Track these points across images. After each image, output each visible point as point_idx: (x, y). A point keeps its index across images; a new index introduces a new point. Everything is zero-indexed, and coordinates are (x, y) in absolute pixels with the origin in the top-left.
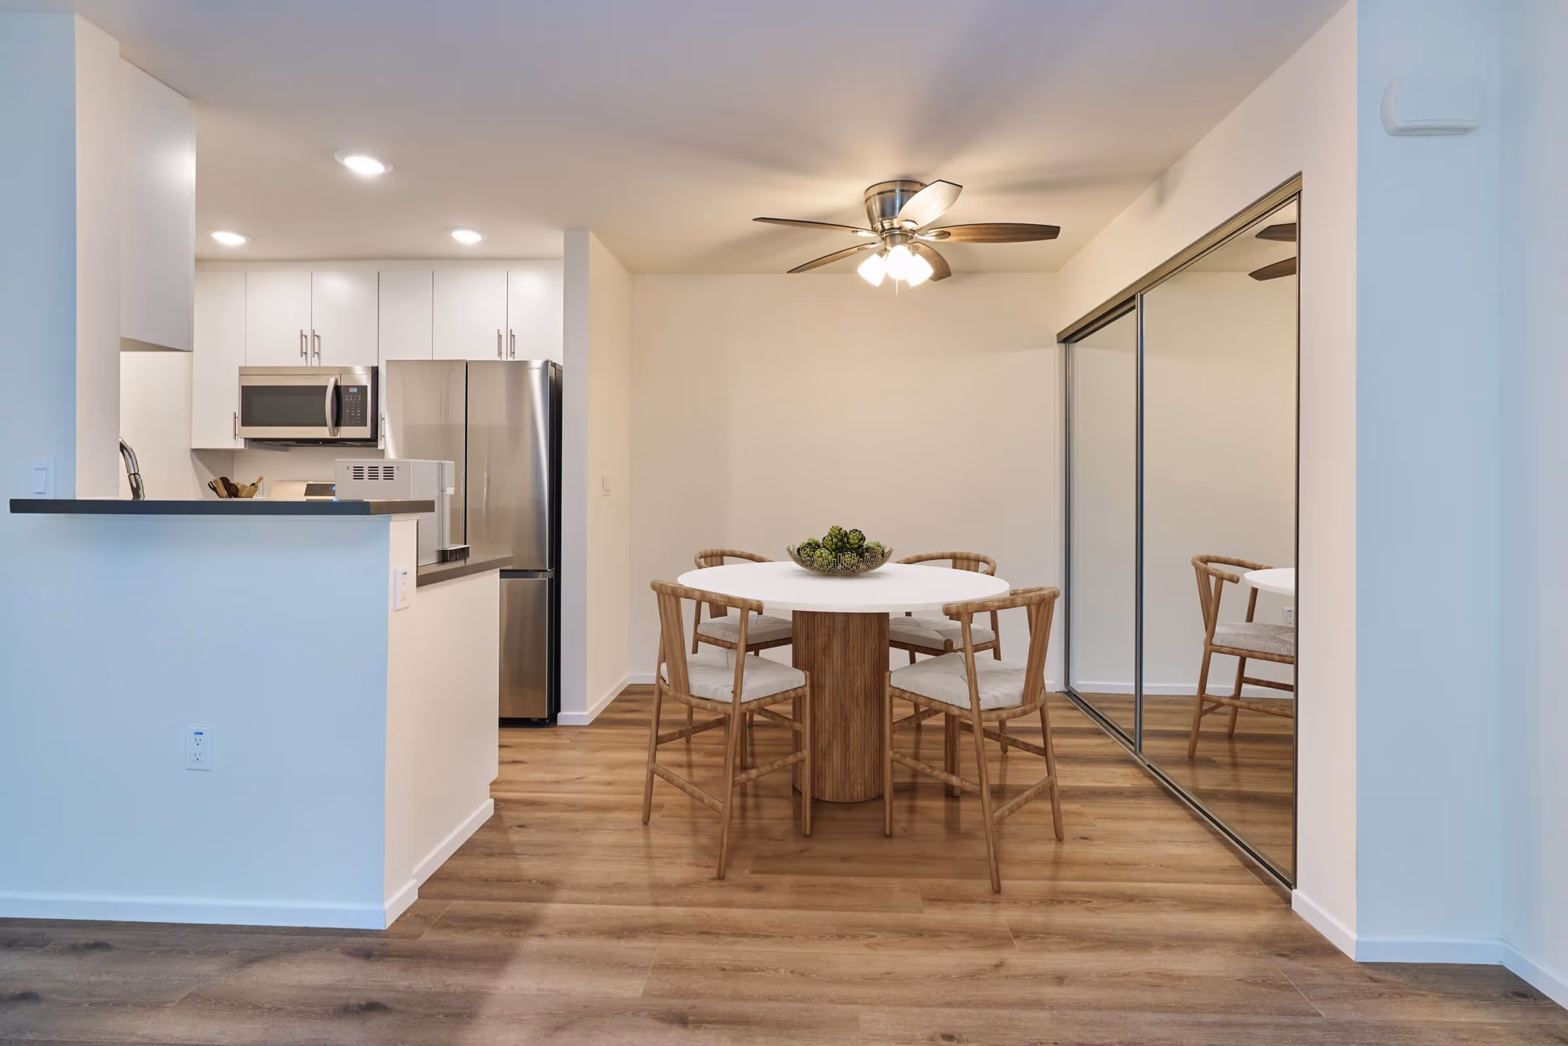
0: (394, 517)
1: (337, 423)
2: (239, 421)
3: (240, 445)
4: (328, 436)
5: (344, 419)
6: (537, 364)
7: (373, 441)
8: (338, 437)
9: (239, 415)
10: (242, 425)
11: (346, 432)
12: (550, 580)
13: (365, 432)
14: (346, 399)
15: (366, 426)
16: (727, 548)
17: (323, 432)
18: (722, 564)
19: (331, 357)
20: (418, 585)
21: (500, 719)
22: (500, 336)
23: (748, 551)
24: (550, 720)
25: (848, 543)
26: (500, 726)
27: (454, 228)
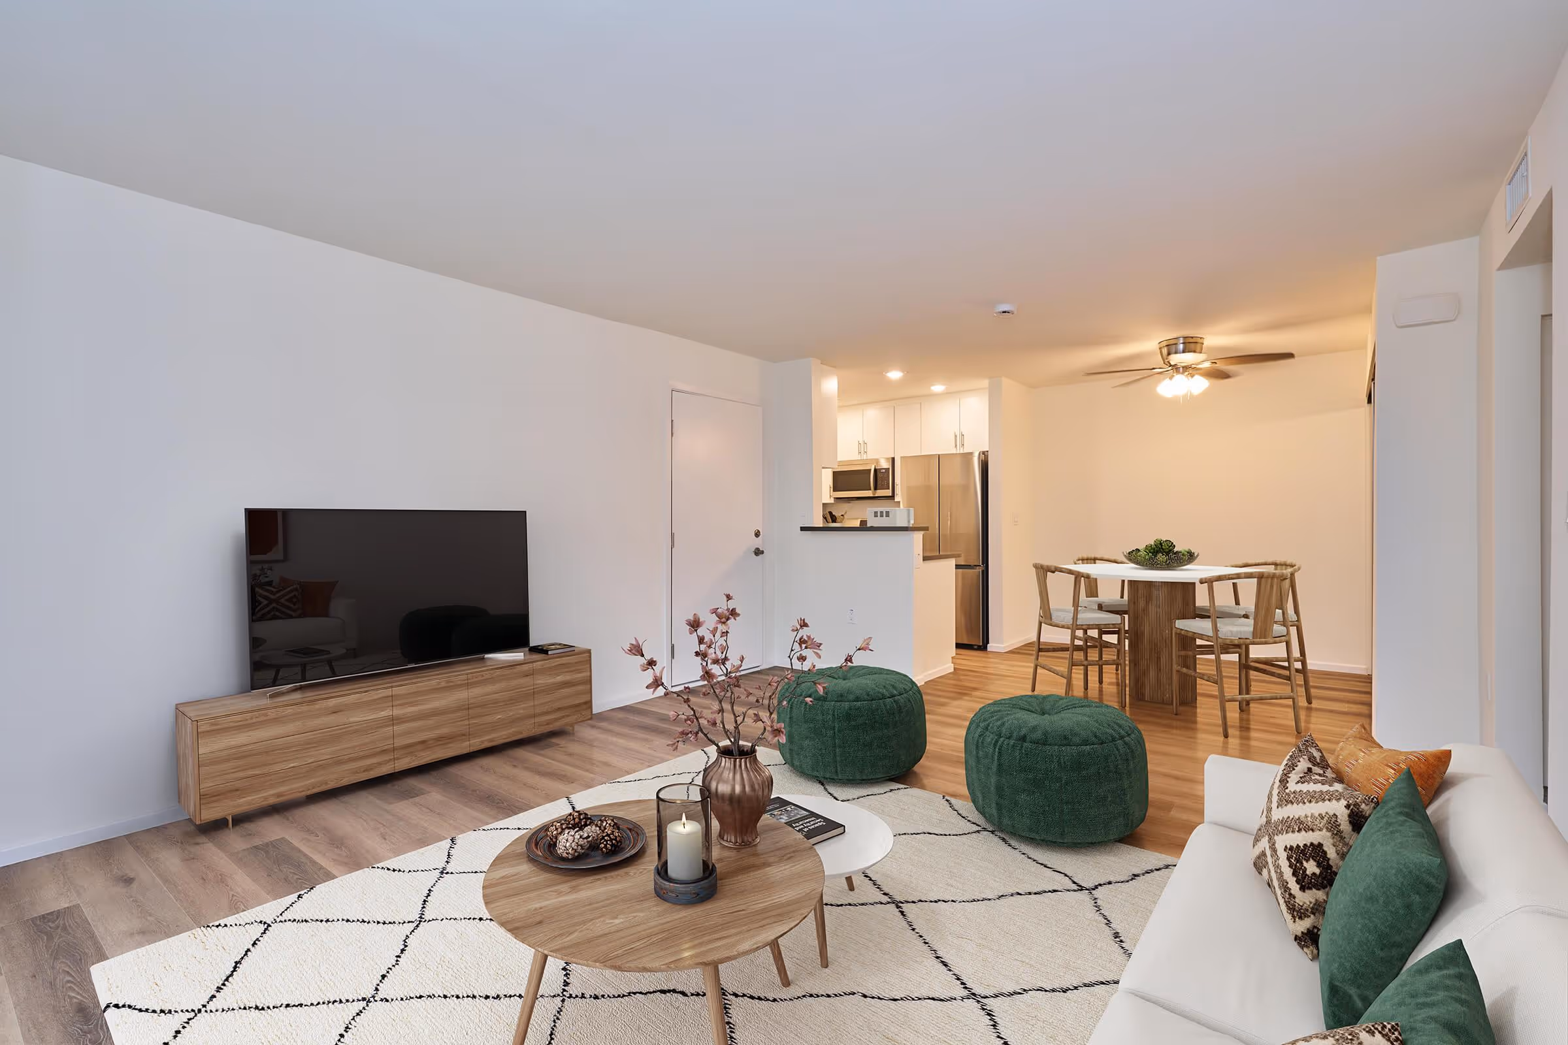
0: (916, 532)
1: (876, 489)
2: (832, 489)
3: (832, 501)
4: (872, 495)
5: (878, 487)
6: (976, 454)
7: (893, 497)
8: (876, 495)
9: (832, 486)
10: (834, 491)
11: (880, 493)
12: (983, 571)
13: (888, 493)
14: (879, 475)
15: (889, 489)
16: (1098, 556)
17: (869, 493)
18: (1095, 563)
19: (871, 455)
20: (923, 560)
21: (956, 643)
22: (956, 436)
23: (1112, 558)
24: (983, 647)
25: (1162, 548)
26: (956, 647)
27: (933, 385)
